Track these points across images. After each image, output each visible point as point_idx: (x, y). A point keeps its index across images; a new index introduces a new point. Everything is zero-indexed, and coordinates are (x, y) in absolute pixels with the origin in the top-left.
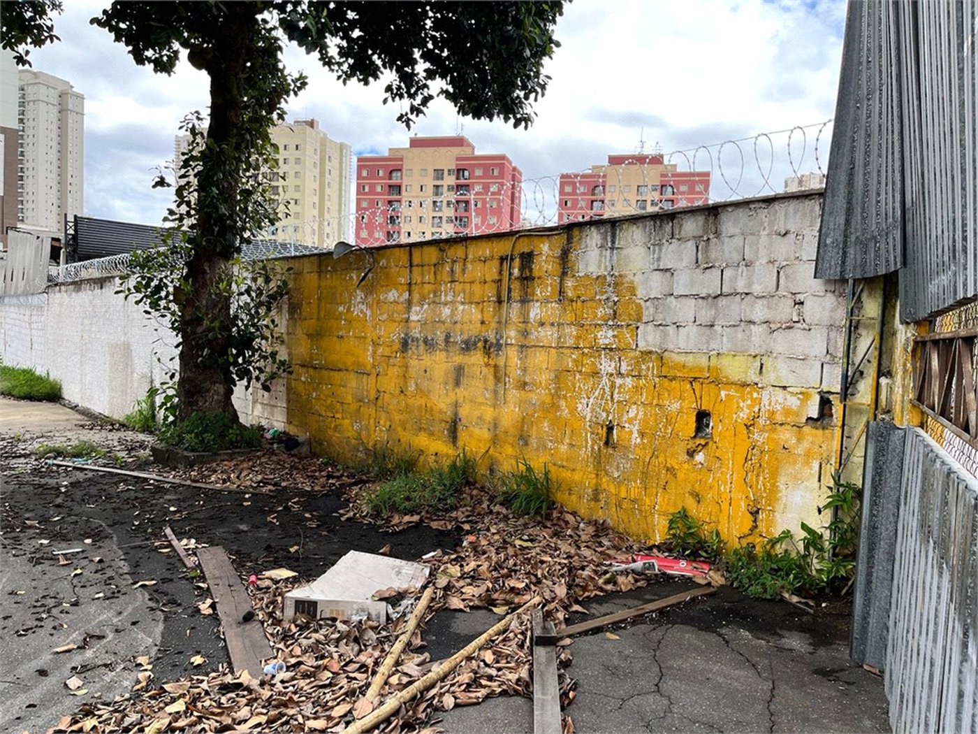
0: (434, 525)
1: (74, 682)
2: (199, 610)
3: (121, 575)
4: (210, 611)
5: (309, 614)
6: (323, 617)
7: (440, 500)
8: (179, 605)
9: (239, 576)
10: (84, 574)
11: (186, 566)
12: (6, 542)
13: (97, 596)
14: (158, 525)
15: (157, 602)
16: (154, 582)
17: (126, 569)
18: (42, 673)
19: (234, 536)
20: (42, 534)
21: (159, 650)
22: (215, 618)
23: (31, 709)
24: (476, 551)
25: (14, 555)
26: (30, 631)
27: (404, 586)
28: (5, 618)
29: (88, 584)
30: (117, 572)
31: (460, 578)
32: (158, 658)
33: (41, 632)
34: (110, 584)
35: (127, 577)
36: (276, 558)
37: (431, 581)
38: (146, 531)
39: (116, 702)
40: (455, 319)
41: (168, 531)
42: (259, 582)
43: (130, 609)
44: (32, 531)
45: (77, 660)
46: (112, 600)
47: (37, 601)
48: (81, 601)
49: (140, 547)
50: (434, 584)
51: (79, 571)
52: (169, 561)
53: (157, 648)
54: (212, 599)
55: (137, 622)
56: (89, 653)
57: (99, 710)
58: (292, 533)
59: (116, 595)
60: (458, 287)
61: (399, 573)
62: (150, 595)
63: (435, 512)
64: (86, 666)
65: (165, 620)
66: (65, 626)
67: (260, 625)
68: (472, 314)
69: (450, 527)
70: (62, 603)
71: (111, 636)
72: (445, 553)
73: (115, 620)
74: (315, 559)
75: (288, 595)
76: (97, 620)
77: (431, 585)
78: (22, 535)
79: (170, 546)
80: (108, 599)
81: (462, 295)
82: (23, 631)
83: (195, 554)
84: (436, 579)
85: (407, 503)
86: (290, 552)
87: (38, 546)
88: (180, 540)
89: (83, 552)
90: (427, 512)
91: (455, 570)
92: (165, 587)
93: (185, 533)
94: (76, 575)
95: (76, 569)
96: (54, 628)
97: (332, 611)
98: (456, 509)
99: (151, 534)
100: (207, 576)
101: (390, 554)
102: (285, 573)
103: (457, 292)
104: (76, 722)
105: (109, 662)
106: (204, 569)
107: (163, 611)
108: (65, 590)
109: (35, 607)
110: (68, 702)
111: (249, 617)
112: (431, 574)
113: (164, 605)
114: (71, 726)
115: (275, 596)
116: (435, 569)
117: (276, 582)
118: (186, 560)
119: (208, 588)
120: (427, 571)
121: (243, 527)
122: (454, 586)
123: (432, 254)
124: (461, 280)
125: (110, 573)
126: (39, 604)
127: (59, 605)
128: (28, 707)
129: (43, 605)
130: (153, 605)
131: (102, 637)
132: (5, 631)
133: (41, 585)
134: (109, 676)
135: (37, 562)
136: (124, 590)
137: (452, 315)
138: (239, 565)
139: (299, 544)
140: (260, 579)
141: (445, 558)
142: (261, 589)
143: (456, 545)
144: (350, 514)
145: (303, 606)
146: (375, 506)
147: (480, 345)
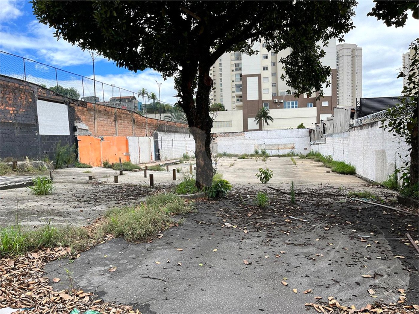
1: (371, 291)
3: (388, 251)
8: (417, 270)
10: (372, 247)
11: (418, 253)
12: (339, 228)
13: (378, 257)
14: (403, 231)
15: (406, 266)
16: (403, 257)
17: (390, 249)
18: (358, 284)
20: (352, 227)
21: (408, 288)
23: (354, 297)
25: (343, 234)
26: (352, 265)
28: (342, 258)
29: (374, 251)
30: (386, 249)
32: (408, 292)
33: (356, 267)
34: (383, 254)
35: (391, 252)
38: (397, 234)
39: (390, 305)
41: (408, 235)
43: (393, 266)
44: (349, 226)
45: (372, 282)
46: (386, 261)
47: (353, 254)
48: (372, 258)
49: (395, 240)
51: (369, 245)
52: (411, 249)
53: (407, 287)
56: (377, 281)
57: (383, 306)
59: (387, 259)
62: (402, 262)
64: (376, 286)
65: (410, 275)
66: (366, 267)
71: (386, 276)
73: (387, 270)
76: (379, 268)
78: (345, 226)
79: (410, 242)
80: (383, 260)
82: (349, 264)
87: (352, 232)
88: (415, 240)
89: (370, 237)
92: (409, 261)
93: (417, 237)
94: (368, 247)
95: (368, 244)
96: (361, 266)
99: (401, 235)
104: (374, 308)
105: (386, 287)
107: (409, 271)
108: (364, 251)
109: (353, 256)
110: (369, 298)
113: (409, 268)
114: (371, 309)
118: (418, 250)
125: (383, 249)
126: (354, 255)
127: (362, 257)
128: (353, 296)
129: (356, 256)
130: (404, 267)
131: (382, 276)
132: (342, 263)
133: (355, 248)
134: (386, 293)
135: (352, 238)
136: (390, 258)
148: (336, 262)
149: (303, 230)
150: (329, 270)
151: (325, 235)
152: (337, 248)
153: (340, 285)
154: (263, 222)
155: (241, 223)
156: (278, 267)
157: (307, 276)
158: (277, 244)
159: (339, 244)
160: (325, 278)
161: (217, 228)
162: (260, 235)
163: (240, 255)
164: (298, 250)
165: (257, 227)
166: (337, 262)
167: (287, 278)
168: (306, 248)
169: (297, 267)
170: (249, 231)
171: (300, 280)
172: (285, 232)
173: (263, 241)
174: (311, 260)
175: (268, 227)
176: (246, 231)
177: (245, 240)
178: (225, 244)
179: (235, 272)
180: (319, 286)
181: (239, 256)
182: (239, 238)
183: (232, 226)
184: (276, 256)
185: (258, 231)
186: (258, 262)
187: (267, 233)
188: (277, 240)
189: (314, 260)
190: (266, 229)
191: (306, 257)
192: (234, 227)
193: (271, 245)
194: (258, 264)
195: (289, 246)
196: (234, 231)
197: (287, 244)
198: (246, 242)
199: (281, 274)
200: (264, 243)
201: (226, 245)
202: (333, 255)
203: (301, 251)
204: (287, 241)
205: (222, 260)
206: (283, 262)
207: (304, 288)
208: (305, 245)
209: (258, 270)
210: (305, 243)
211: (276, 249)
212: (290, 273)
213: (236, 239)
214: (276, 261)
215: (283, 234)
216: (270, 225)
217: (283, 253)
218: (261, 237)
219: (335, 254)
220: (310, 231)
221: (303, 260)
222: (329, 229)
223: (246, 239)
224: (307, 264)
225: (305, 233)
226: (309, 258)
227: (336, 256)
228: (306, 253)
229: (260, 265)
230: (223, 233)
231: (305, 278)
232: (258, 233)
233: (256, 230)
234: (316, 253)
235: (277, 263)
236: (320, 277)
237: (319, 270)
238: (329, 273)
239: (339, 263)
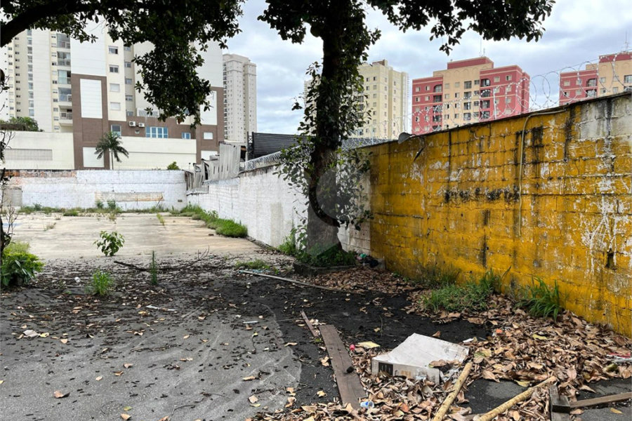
0: (471, 320)
1: (253, 399)
2: (321, 363)
3: (278, 338)
4: (327, 364)
5: (388, 372)
6: (397, 375)
7: (474, 303)
8: (310, 359)
9: (344, 344)
10: (259, 336)
11: (313, 335)
12: (219, 315)
13: (265, 349)
14: (298, 309)
15: (298, 356)
16: (296, 344)
17: (281, 335)
18: (237, 391)
19: (340, 319)
20: (237, 312)
21: (299, 385)
22: (330, 368)
23: (230, 412)
24: (503, 340)
25: (223, 323)
26: (231, 367)
27: (451, 360)
28: (219, 358)
29: (261, 342)
30: (276, 336)
31: (492, 357)
32: (299, 390)
33: (237, 368)
34: (272, 343)
35: (282, 339)
36: (366, 335)
37: (470, 358)
38: (291, 313)
39: (275, 414)
40: (483, 178)
41: (303, 314)
42: (356, 349)
43: (283, 359)
44: (232, 310)
45: (255, 386)
46: (274, 352)
47: (235, 350)
48: (257, 351)
49: (288, 322)
50: (472, 360)
51: (256, 334)
52: (304, 331)
53: (298, 383)
54: (328, 357)
55: (287, 367)
56: (261, 382)
57: (266, 417)
58: (375, 319)
59: (276, 350)
60: (484, 156)
61: (447, 351)
62: (294, 351)
63: (471, 312)
64: (259, 390)
65: (303, 367)
66: (249, 365)
67: (357, 376)
68: (495, 174)
69: (482, 323)
71: (273, 373)
72: (479, 340)
73: (275, 364)
74: (391, 337)
75: (374, 358)
76: (266, 363)
77: (470, 361)
78: (227, 312)
79: (304, 323)
80: (271, 351)
81: (488, 161)
82: (227, 366)
83: (318, 329)
84: (474, 357)
85: (451, 305)
86: (375, 332)
87: (235, 318)
88: (309, 319)
89: (258, 323)
90: (466, 311)
91: (488, 352)
92: (302, 347)
93: (312, 315)
94: (255, 336)
95: (254, 333)
96: (243, 366)
97: (403, 372)
98: (484, 310)
99: (295, 315)
100: (325, 343)
101: (441, 338)
102: (371, 345)
103: (484, 159)
105: (272, 389)
106: (324, 338)
107: (300, 361)
108: (248, 343)
109: (233, 353)
110: (250, 410)
111: (350, 370)
112: (470, 353)
113: (301, 358)
115: (366, 358)
116: (473, 350)
117: (367, 350)
118: (313, 331)
119: (326, 350)
120: (467, 351)
121: (346, 314)
122: (487, 363)
123: (465, 135)
124: (487, 151)
125: (272, 336)
127: (246, 352)
128: (229, 410)
129: (238, 352)
130: (296, 357)
131: (268, 374)
132: (218, 366)
133: (237, 341)
134: (272, 397)
135: (235, 327)
136: (280, 347)
137: (481, 175)
138: (344, 337)
139: (380, 327)
140: (357, 347)
141: (480, 343)
142: (357, 354)
143: (488, 335)
144: (413, 310)
145: (384, 367)
146: (429, 305)
147: (502, 195)
149: (166, 325)
150: (198, 380)
151: (198, 329)
152: (214, 345)
153: (212, 399)
154: (99, 320)
155: (57, 327)
156: (118, 392)
157: (164, 396)
158: (121, 354)
159: (217, 339)
160: (192, 393)
161: (7, 342)
162: (90, 344)
163: (49, 384)
164: (155, 357)
165: (88, 330)
166: (212, 366)
167: (130, 407)
168: (168, 353)
169: (149, 386)
170: (72, 339)
171: (152, 405)
172: (136, 333)
173: (95, 353)
174: (174, 371)
175: (107, 328)
176: (65, 341)
177: (62, 356)
178: (21, 369)
179: (35, 416)
180: (181, 408)
181: (47, 386)
182: (50, 354)
183: (39, 334)
184: (117, 374)
185: (88, 337)
186: (82, 390)
187: (105, 337)
188: (120, 347)
189: (178, 369)
190: (104, 332)
191: (166, 366)
193: (109, 357)
194: (81, 394)
195: (140, 353)
196: (41, 344)
197: (137, 351)
198: (63, 359)
199: (121, 403)
200: (98, 355)
201: (23, 370)
202: (207, 356)
203: (159, 359)
204: (138, 347)
205: (10, 399)
206: (127, 382)
207: (157, 417)
208: (167, 347)
209: (79, 404)
210: (167, 344)
211: (117, 363)
212: (137, 398)
213: (44, 357)
214: (115, 383)
215: (133, 335)
216: (112, 324)
217: (130, 367)
218: (93, 347)
219: (209, 353)
220: (177, 325)
221: (160, 372)
222: (205, 319)
223: (64, 353)
224: (166, 378)
225: (169, 329)
226: (171, 367)
227: (210, 357)
228: (167, 361)
229: (84, 395)
230: (19, 348)
231: (160, 400)
232: (89, 340)
233: (85, 335)
234: (183, 357)
235: (117, 386)
236: (184, 394)
237: (183, 383)
238: (198, 383)
239: (214, 367)
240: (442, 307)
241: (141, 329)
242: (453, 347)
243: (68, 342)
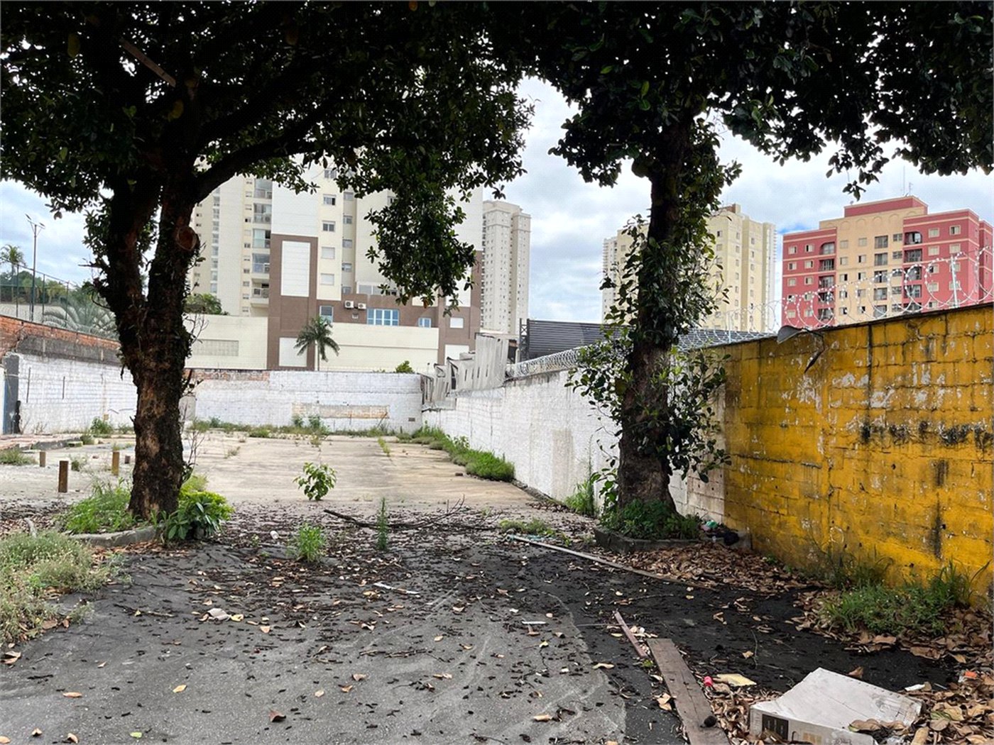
0: (916, 651)
2: (658, 704)
3: (581, 653)
4: (668, 707)
5: (778, 732)
6: (795, 739)
7: (921, 622)
8: (638, 694)
9: (694, 674)
10: (551, 647)
11: (639, 655)
12: (484, 606)
13: (563, 670)
14: (608, 606)
15: (617, 686)
16: (612, 666)
17: (585, 648)
18: (526, 738)
19: (681, 630)
20: (511, 603)
21: (625, 738)
22: (673, 714)
24: (980, 692)
25: (492, 620)
26: (512, 695)
27: (888, 721)
28: (491, 678)
29: (555, 657)
30: (577, 650)
31: (964, 722)
33: (523, 698)
34: (573, 660)
35: (587, 656)
36: (729, 661)
37: (924, 718)
38: (597, 613)
40: (935, 405)
41: (618, 616)
42: (715, 685)
43: (593, 689)
44: (503, 599)
45: (554, 731)
46: (578, 677)
48: (550, 672)
49: (594, 627)
50: (928, 724)
51: (545, 643)
52: (624, 646)
53: (623, 735)
54: (669, 694)
55: (602, 704)
56: (563, 727)
58: (742, 635)
59: (580, 673)
60: (936, 368)
61: (880, 704)
62: (610, 678)
63: (916, 636)
64: (562, 739)
65: (627, 707)
66: (540, 695)
67: (723, 734)
68: (957, 399)
69: (937, 657)
70: (534, 673)
71: (580, 713)
72: (936, 689)
73: (582, 698)
74: (774, 670)
75: (751, 706)
76: (566, 695)
77: (924, 725)
78: (496, 602)
79: (621, 631)
80: (573, 675)
81: (942, 377)
82: (506, 693)
83: (646, 643)
84: (931, 719)
85: (878, 621)
86: (743, 657)
87: (509, 614)
88: (630, 627)
89: (546, 625)
90: (905, 635)
91: (955, 712)
92: (621, 673)
93: (633, 620)
94: (543, 647)
95: (543, 641)
96: (531, 695)
97: (806, 735)
98: (945, 635)
99: (602, 616)
100: (661, 669)
101: (865, 678)
102: (740, 680)
103: (934, 373)
105: (581, 740)
106: (658, 661)
107: (622, 697)
108: (534, 656)
109: (513, 671)
111: (710, 723)
112: (922, 712)
113: (623, 691)
115: (736, 704)
116: (927, 706)
117: (734, 689)
118: (637, 647)
119: (664, 682)
120: (918, 708)
121: (690, 622)
122: (955, 732)
123: (899, 333)
124: (940, 359)
125: (571, 650)
126: (516, 669)
127: (532, 673)
129: (519, 671)
130: (614, 689)
131: (572, 713)
132: (491, 691)
133: (516, 651)
135: (511, 629)
136: (586, 669)
137: (929, 400)
138: (692, 663)
139: (752, 650)
140: (716, 682)
141: (938, 695)
142: (718, 694)
143: (949, 680)
144: (807, 624)
145: (772, 723)
146: (837, 619)
147: (971, 436)
148: (480, 689)
149: (405, 616)
150: (464, 712)
151: (455, 626)
152: (481, 656)
154: (310, 600)
155: (253, 607)
156: (348, 718)
157: (416, 733)
158: (346, 657)
159: (485, 645)
160: (456, 732)
161: (187, 625)
162: (301, 637)
163: (250, 696)
164: (395, 667)
165: (296, 615)
166: (482, 690)
168: (414, 661)
169: (392, 714)
170: (275, 627)
172: (364, 625)
173: (309, 652)
174: (425, 692)
175: (322, 615)
176: (265, 629)
177: (263, 653)
178: (208, 669)
181: (247, 698)
182: (246, 649)
183: (230, 616)
184: (344, 690)
185: (297, 625)
186: (297, 709)
187: (320, 628)
188: (345, 647)
189: (432, 690)
190: (319, 620)
191: (413, 684)
192: (235, 618)
193: (330, 661)
194: (297, 716)
195: (373, 658)
196: (234, 632)
197: (369, 655)
198: (266, 658)
199: (354, 737)
200: (312, 657)
201: (212, 670)
202: (473, 673)
203: (402, 670)
204: (368, 648)
205: (198, 715)
206: (360, 704)
208: (410, 654)
209: (296, 732)
210: (411, 648)
211: (343, 671)
212: (377, 732)
213: (239, 652)
214: (342, 703)
215: (360, 629)
216: (329, 608)
217: (361, 680)
218: (306, 643)
219: (476, 669)
220: (421, 618)
221: (406, 692)
222: (463, 611)
223: (266, 648)
224: (415, 703)
225: (411, 623)
226: (421, 686)
227: (478, 675)
228: (413, 674)
229: (301, 719)
230: (203, 636)
231: (412, 739)
232: (299, 631)
233: (295, 622)
234: (437, 672)
235: (345, 708)
236: (446, 732)
237: (442, 714)
238: (465, 718)
239: (485, 692)
240: (861, 624)
241: (371, 620)
242: (892, 699)
243: (270, 631)
